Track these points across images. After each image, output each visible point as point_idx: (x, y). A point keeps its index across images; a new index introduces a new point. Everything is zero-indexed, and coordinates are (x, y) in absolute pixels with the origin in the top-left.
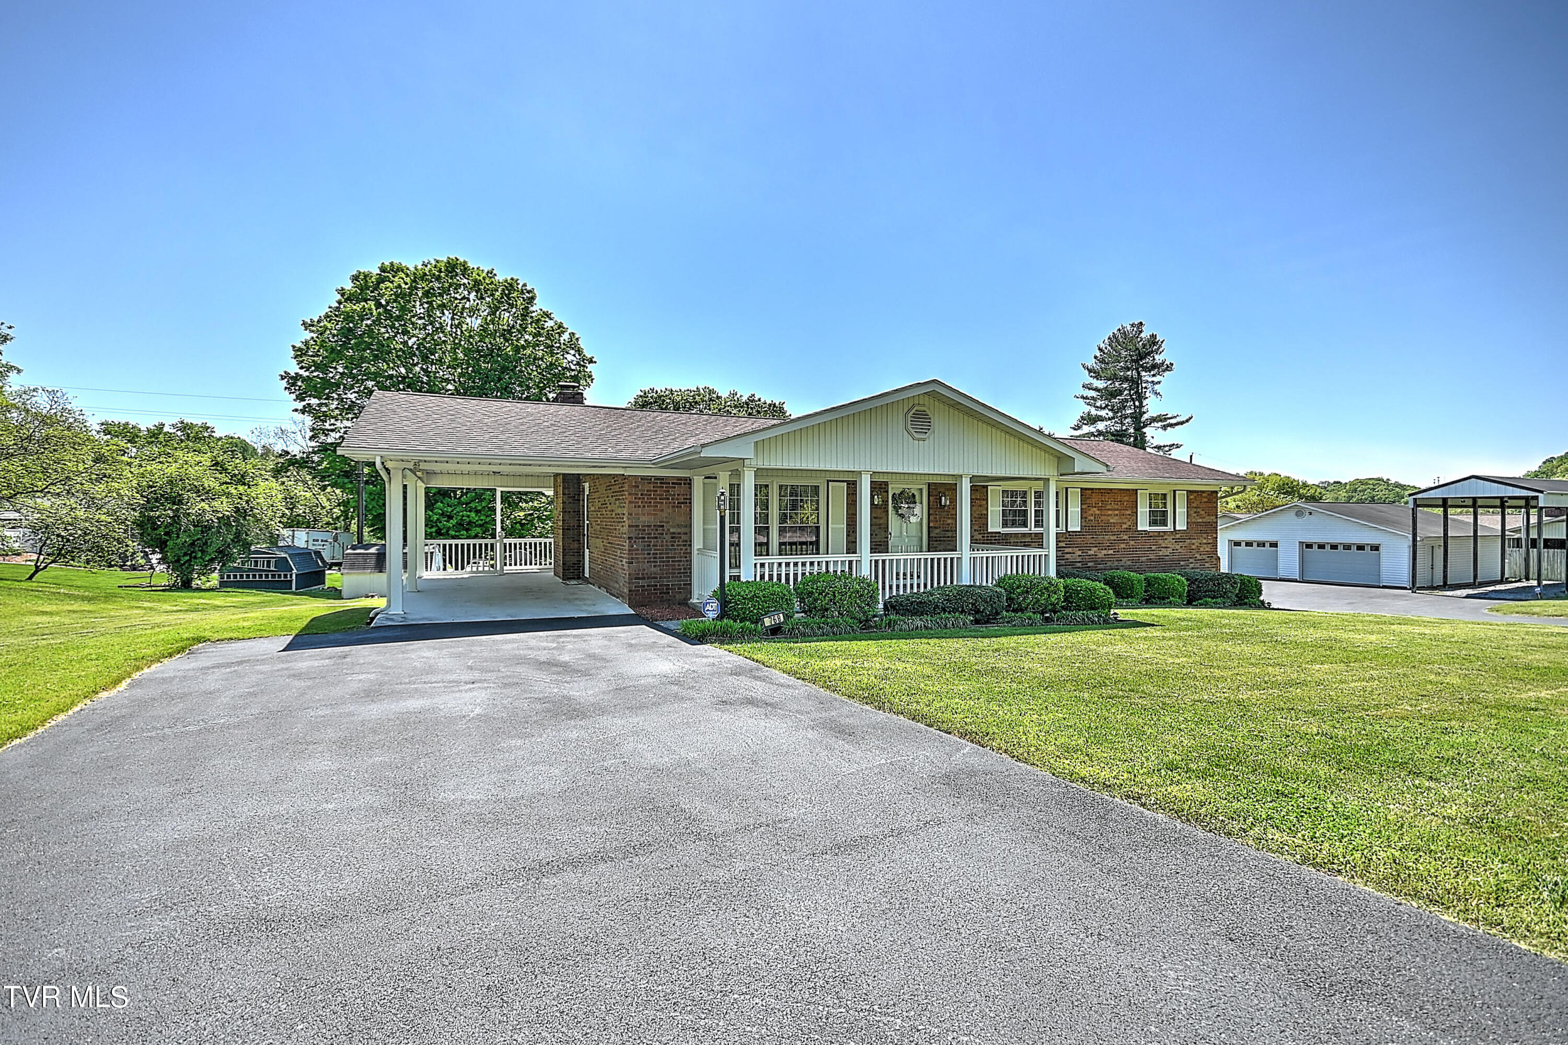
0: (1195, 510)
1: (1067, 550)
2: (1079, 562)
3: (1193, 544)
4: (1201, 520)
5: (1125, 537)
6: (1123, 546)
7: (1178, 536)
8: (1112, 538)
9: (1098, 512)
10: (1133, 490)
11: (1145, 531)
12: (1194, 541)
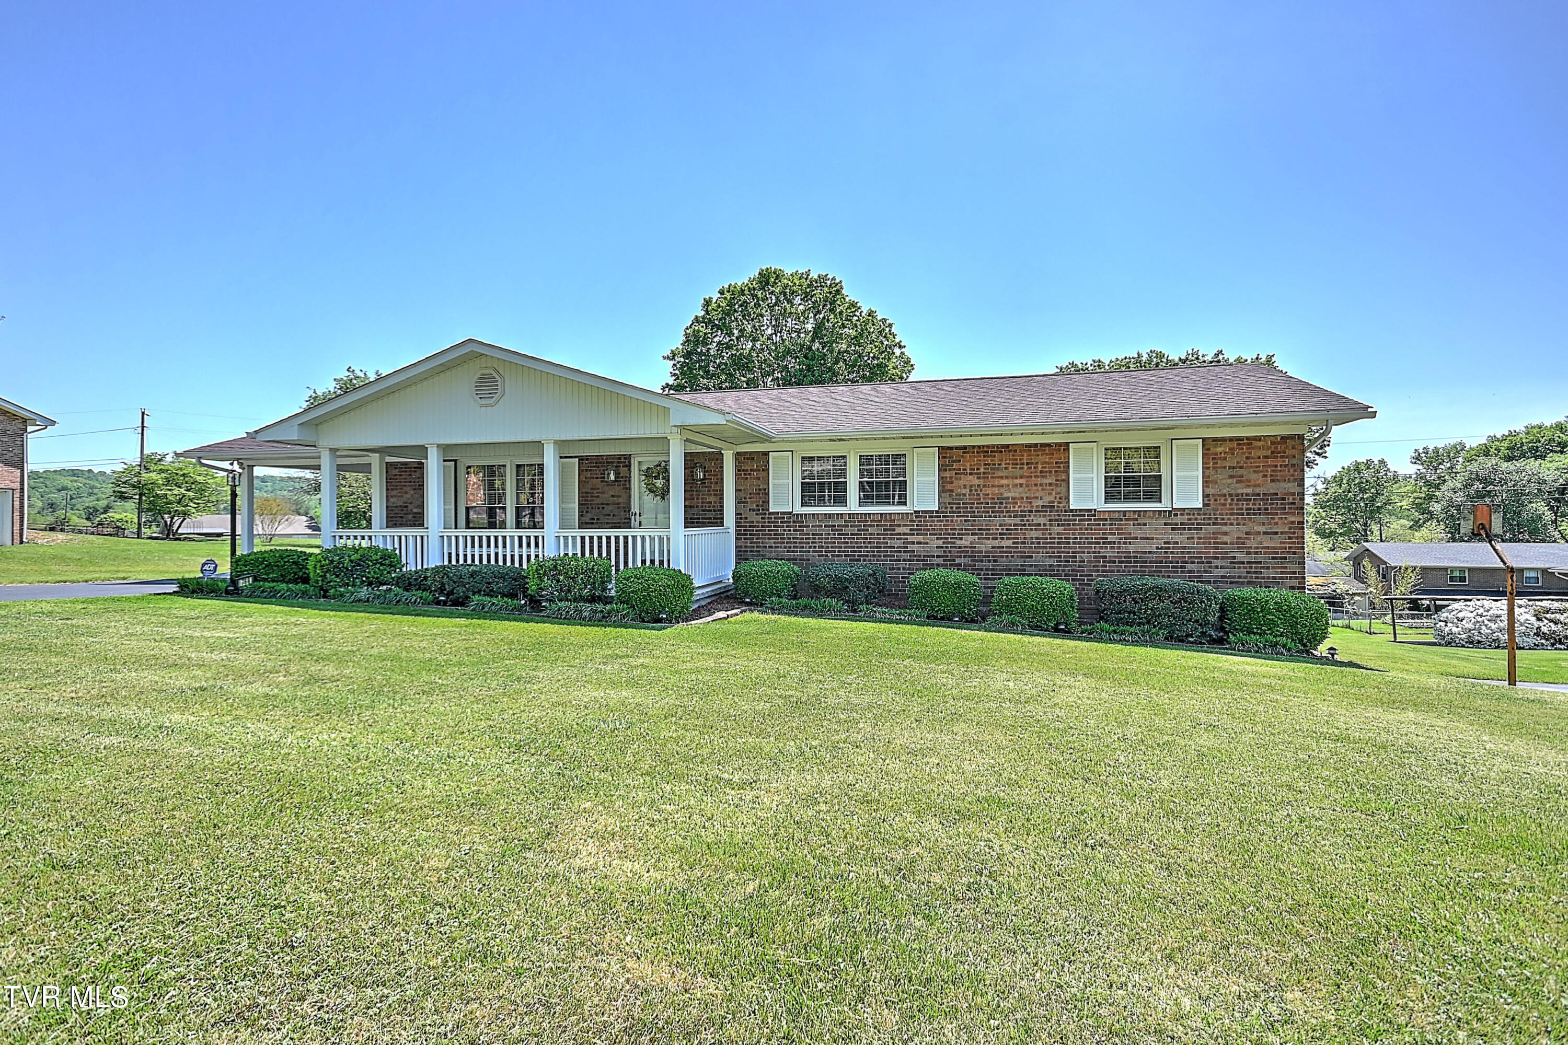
0: (1231, 472)
1: (911, 538)
2: (938, 557)
3: (1225, 534)
4: (1249, 491)
5: (1042, 520)
6: (1034, 534)
7: (1179, 519)
8: (1008, 521)
9: (977, 482)
10: (1060, 445)
11: (1090, 510)
12: (1225, 529)
